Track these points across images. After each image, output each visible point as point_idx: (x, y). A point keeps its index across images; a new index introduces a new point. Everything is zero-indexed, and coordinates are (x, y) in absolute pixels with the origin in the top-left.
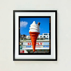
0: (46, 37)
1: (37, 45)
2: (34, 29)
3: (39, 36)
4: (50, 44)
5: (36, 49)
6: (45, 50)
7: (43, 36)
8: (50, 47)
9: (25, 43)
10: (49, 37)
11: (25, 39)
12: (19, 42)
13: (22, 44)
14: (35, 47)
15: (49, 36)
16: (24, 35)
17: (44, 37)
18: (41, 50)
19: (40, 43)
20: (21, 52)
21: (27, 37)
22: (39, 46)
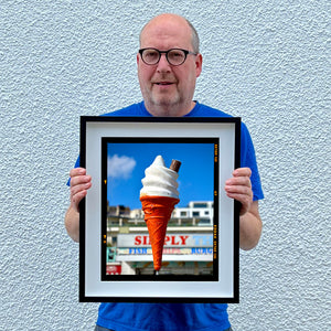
0: (202, 215)
1: (168, 244)
2: (159, 185)
3: (177, 213)
4: (216, 240)
5: (165, 258)
6: (196, 263)
7: (191, 210)
8: (216, 253)
9: (126, 239)
10: (211, 216)
11: (127, 222)
12: (104, 232)
13: (115, 239)
14: (159, 254)
15: (211, 211)
16: (122, 208)
17: (196, 214)
18: (184, 263)
19: (178, 239)
20: (111, 269)
21: (133, 214)
22: (175, 247)
